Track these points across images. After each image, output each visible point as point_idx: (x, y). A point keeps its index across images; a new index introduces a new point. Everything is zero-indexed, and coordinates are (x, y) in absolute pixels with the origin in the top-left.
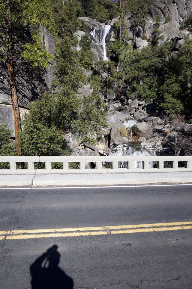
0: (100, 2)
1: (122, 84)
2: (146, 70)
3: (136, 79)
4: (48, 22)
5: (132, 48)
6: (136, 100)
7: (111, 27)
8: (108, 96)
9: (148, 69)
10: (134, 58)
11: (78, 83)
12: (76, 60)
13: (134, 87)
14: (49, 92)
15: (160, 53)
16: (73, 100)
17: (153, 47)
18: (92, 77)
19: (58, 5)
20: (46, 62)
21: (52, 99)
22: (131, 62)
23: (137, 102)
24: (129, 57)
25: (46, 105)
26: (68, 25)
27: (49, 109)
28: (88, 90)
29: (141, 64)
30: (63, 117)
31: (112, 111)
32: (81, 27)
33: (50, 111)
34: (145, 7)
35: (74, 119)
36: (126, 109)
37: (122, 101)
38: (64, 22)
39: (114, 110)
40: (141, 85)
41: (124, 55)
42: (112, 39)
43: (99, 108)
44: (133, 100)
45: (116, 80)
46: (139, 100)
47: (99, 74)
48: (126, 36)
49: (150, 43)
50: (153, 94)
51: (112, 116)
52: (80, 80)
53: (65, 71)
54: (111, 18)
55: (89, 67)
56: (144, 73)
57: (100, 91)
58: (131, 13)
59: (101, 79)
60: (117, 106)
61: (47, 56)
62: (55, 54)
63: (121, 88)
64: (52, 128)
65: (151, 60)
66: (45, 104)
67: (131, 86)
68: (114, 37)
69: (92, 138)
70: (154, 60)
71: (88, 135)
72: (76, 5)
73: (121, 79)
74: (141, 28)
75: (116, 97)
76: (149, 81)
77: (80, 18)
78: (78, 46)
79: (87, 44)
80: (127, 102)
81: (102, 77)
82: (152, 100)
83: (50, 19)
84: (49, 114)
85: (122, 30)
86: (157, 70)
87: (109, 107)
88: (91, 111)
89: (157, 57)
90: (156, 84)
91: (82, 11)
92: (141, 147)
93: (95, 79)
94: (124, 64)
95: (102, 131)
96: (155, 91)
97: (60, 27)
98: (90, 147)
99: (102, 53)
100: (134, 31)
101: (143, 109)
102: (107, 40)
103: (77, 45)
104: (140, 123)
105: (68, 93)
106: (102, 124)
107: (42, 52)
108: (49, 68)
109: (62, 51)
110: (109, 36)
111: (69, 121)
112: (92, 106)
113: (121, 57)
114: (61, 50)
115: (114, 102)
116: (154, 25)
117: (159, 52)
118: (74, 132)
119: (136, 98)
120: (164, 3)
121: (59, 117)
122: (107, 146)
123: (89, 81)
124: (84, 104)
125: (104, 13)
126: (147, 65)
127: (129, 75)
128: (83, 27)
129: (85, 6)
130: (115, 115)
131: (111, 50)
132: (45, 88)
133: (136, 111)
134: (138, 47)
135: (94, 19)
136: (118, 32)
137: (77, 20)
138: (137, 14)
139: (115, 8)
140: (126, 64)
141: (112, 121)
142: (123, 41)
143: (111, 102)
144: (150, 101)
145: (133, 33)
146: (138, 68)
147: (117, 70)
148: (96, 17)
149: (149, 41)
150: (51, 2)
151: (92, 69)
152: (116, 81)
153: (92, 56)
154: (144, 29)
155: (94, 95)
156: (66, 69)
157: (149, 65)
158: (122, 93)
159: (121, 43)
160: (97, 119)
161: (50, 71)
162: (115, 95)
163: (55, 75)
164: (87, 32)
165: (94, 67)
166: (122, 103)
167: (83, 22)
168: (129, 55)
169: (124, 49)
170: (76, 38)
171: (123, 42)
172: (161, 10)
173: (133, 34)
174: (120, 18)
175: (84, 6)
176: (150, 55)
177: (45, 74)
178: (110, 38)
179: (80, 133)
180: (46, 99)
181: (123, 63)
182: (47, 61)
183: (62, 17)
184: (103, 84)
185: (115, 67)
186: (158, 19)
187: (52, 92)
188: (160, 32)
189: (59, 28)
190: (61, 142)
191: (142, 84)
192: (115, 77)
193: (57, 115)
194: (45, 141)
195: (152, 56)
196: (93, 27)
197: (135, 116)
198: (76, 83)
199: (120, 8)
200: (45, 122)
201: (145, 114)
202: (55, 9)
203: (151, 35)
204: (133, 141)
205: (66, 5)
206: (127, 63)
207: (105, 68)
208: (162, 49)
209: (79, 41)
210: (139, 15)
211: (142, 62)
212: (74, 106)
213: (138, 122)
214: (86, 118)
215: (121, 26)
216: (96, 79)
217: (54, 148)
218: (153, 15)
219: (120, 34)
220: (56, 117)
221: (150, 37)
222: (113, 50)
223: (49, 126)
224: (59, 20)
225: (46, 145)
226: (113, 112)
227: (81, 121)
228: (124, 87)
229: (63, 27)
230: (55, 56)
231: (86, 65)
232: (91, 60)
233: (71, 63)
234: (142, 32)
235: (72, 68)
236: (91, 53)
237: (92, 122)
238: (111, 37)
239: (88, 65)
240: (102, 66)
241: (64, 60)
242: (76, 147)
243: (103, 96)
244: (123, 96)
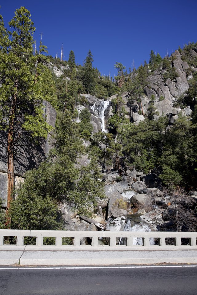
0: (100, 82)
1: (120, 155)
2: (143, 142)
3: (134, 150)
4: (51, 97)
5: (129, 122)
6: (135, 171)
7: (110, 103)
8: (106, 166)
9: (145, 141)
10: (131, 131)
11: (76, 154)
12: (76, 131)
13: (132, 158)
14: (47, 162)
15: (156, 127)
16: (70, 170)
17: (149, 121)
18: (91, 147)
19: (61, 83)
20: (46, 133)
21: (50, 169)
22: (129, 134)
23: (135, 173)
24: (127, 130)
25: (43, 174)
26: (70, 100)
27: (45, 179)
28: (86, 160)
29: (138, 137)
30: (59, 187)
31: (110, 181)
32: (81, 102)
33: (46, 181)
34: (140, 88)
35: (71, 190)
36: (124, 180)
37: (120, 172)
38: (66, 97)
39: (112, 181)
40: (138, 156)
41: (121, 128)
42: (111, 113)
43: (96, 178)
44: (131, 171)
45: (114, 151)
46: (137, 171)
47: (97, 145)
48: (123, 111)
49: (147, 117)
50: (151, 166)
51: (110, 186)
52: (79, 150)
53: (64, 142)
54: (110, 95)
55: (88, 138)
56: (141, 145)
57: (98, 161)
58: (128, 92)
59: (99, 149)
60: (115, 177)
61: (48, 127)
62: (55, 125)
63: (119, 159)
64: (46, 199)
65: (148, 133)
66: (41, 173)
67: (129, 157)
68: (112, 111)
69: (89, 210)
70: (151, 133)
71: (84, 207)
72: (78, 84)
73: (119, 150)
74: (137, 104)
75: (114, 167)
76: (147, 152)
77: (81, 95)
78: (78, 118)
79: (87, 117)
80: (125, 172)
81: (100, 147)
82: (150, 171)
83: (53, 95)
84: (45, 184)
85: (120, 106)
86: (154, 142)
87: (107, 178)
88: (88, 182)
89: (153, 131)
90: (154, 155)
91: (83, 89)
92: (141, 220)
93: (94, 150)
94: (122, 136)
95: (99, 203)
96: (153, 162)
98: (87, 220)
99: (101, 126)
100: (131, 107)
101: (141, 180)
102: (105, 114)
103: (77, 118)
104: (139, 194)
105: (65, 163)
106: (100, 195)
107: (43, 123)
108: (48, 138)
109: (62, 124)
110: (107, 110)
111: (65, 192)
112: (89, 177)
113: (119, 130)
114: (62, 122)
115: (112, 173)
116: (149, 102)
117: (155, 126)
118: (69, 203)
119: (134, 169)
120: (157, 85)
121: (55, 187)
122: (105, 218)
123: (88, 151)
124: (82, 174)
125: (103, 91)
126: (144, 137)
127: (127, 146)
128: (83, 102)
129: (86, 85)
130: (113, 186)
132: (43, 157)
133: (134, 182)
134: (135, 121)
135: (94, 96)
136: (116, 107)
137: (79, 96)
138: (133, 92)
139: (113, 87)
141: (110, 192)
142: (121, 115)
143: (109, 173)
144: (149, 172)
146: (136, 140)
147: (115, 142)
148: (96, 94)
149: (145, 115)
150: (55, 81)
151: (91, 140)
153: (91, 128)
154: (140, 106)
155: (92, 165)
156: (65, 140)
157: (146, 137)
158: (120, 163)
159: (119, 117)
160: (94, 191)
161: (49, 142)
163: (54, 145)
164: (87, 107)
165: (92, 138)
166: (121, 173)
167: (83, 98)
168: (127, 128)
169: (122, 122)
170: (76, 111)
171: (121, 116)
172: (155, 90)
173: (130, 109)
174: (118, 96)
176: (147, 129)
177: (45, 143)
179: (76, 204)
180: (43, 168)
181: (120, 136)
182: (47, 132)
183: (64, 94)
184: (101, 155)
185: (113, 139)
186: (153, 98)
187: (50, 161)
188: (155, 109)
189: (61, 102)
190: (55, 213)
191: (140, 155)
192: (114, 148)
193: (53, 185)
194: (38, 212)
195: (149, 129)
196: (93, 103)
197: (133, 187)
198: (74, 153)
199: (118, 87)
200: (40, 192)
201: (143, 185)
202: (58, 87)
203: (147, 111)
204: (132, 213)
205: (69, 83)
206: (125, 135)
207: (104, 140)
208: (157, 123)
209: (79, 114)
210: (135, 93)
211: (139, 134)
212: (71, 176)
213: (137, 194)
214: (83, 189)
215: (119, 103)
217: (48, 220)
218: (148, 94)
219: (118, 109)
220: (52, 187)
221: (146, 112)
222: (111, 123)
223: (44, 197)
224: (61, 96)
225: (39, 216)
226: (111, 183)
227: (77, 192)
228: (122, 158)
229: (65, 102)
230: (55, 127)
231: (85, 136)
232: (90, 132)
233: (70, 134)
234: (139, 107)
235: (71, 139)
236: (90, 125)
237: (89, 193)
238: (109, 111)
239: (87, 136)
240: (101, 137)
241: (64, 131)
242: (71, 219)
243: (101, 166)
244: (121, 167)
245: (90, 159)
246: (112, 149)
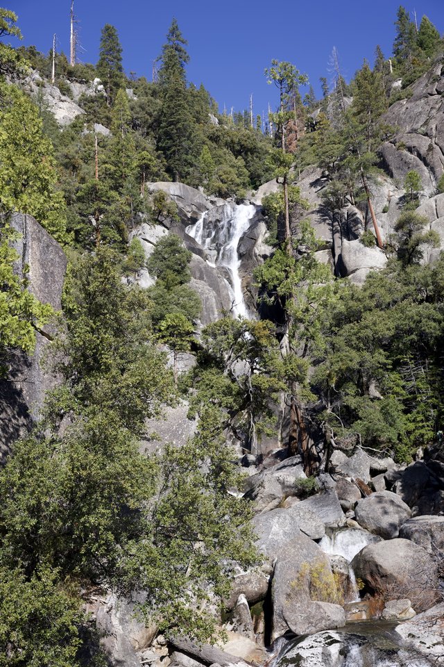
0: (218, 137)
1: (305, 398)
2: (387, 346)
3: (356, 378)
4: (42, 201)
5: (332, 276)
6: (361, 453)
7: (257, 212)
8: (255, 443)
9: (392, 341)
10: (341, 307)
11: (144, 401)
12: (138, 320)
13: (347, 407)
14: (37, 437)
15: (431, 287)
16: (124, 462)
17: (403, 267)
18: (196, 375)
19: (76, 148)
20: (28, 332)
21: (47, 463)
22: (332, 321)
23: (364, 461)
24: (325, 305)
25: (23, 485)
26: (113, 207)
27: (33, 502)
28: (180, 424)
29: (366, 327)
30: (86, 531)
31: (273, 497)
32: (154, 214)
33: (35, 511)
34: (364, 148)
35: (130, 538)
36: (325, 489)
37: (308, 461)
38: (98, 198)
39: (281, 495)
40: (372, 400)
41: (304, 300)
42: (262, 248)
43: (223, 489)
44: (350, 453)
45: (282, 384)
46: (372, 453)
47: (220, 364)
48: (308, 236)
49: (394, 256)
50: (423, 431)
51: (273, 517)
52: (152, 389)
53: (96, 360)
54: (255, 182)
55: (185, 343)
56: (380, 356)
57: (226, 425)
58: (321, 167)
59: (228, 381)
60: (291, 480)
61: (35, 310)
62: (63, 302)
63: (300, 413)
64: (39, 578)
65: (402, 312)
66: (18, 482)
67: (338, 404)
68: (266, 239)
69: (199, 613)
70: (413, 310)
71: (182, 600)
72: (137, 147)
73: (300, 380)
74: (356, 210)
75: (285, 445)
76: (402, 383)
77: (152, 186)
78: (145, 272)
79: (176, 267)
80: (328, 460)
81: (230, 374)
82: (420, 453)
83: (48, 191)
84: (33, 522)
85: (293, 219)
86: (427, 344)
87: (261, 485)
88: (192, 503)
89: (421, 302)
90: (430, 393)
91: (157, 165)
92: (400, 644)
93: (207, 385)
94: (307, 330)
95: (237, 581)
96: (427, 419)
97: (84, 216)
98: (193, 651)
99: (228, 295)
100: (334, 219)
101: (389, 485)
102: (243, 250)
103: (142, 271)
104: (383, 542)
105: (106, 438)
106: (238, 552)
107: (18, 297)
108: (39, 349)
109: (88, 294)
110: (249, 238)
111: (108, 546)
112: (195, 486)
113: (295, 306)
114: (86, 290)
115: (277, 466)
116: (401, 199)
117: (427, 285)
118: (126, 592)
119: (359, 446)
120: (426, 134)
121: (70, 532)
122: (261, 642)
123: (185, 391)
124: (167, 476)
125: (231, 169)
126: (389, 329)
127: (328, 364)
128: (160, 212)
129: (169, 148)
130: (285, 514)
131: (260, 285)
132: (22, 420)
133: (363, 496)
134: (354, 271)
135: (197, 188)
136: (282, 226)
137: (142, 191)
138: (339, 168)
139: (267, 152)
140: (314, 327)
141: (276, 538)
142: (300, 253)
143: (270, 465)
144: (414, 456)
145: (333, 226)
146: (358, 339)
147: (284, 351)
148: (205, 182)
149: (389, 248)
150: (53, 139)
151: (195, 347)
152: (283, 389)
153: (192, 303)
154: (367, 214)
155: (203, 441)
156: (101, 354)
157: (397, 328)
158: (306, 429)
159: (292, 261)
160: (216, 535)
161: (43, 363)
162: (282, 439)
163: (60, 376)
164: (176, 229)
165: (199, 340)
166: (310, 465)
167: (160, 199)
168: (323, 298)
169: (303, 279)
170: (137, 246)
171: (300, 257)
172: (419, 155)
173: (332, 230)
174: (284, 184)
175: (165, 149)
176: (398, 296)
177: (26, 370)
178: (254, 244)
179: (151, 592)
180: (23, 462)
181: (302, 327)
182: (32, 328)
183: (90, 185)
184: (235, 401)
185: (275, 341)
186: (413, 182)
187: (48, 434)
188: (424, 222)
189: (79, 218)
190: (74, 635)
191: (377, 394)
192: (279, 374)
193: (64, 524)
194: (8, 634)
195: (405, 297)
196: (194, 213)
197: (361, 513)
198: (137, 400)
199: (284, 152)
200: (14, 554)
201: (399, 506)
202: (67, 160)
203: (392, 232)
204: (364, 617)
205: (104, 147)
206: (318, 326)
207: (242, 346)
208: (435, 274)
209: (147, 256)
210: (348, 171)
211: (369, 318)
212: (127, 486)
213: (376, 541)
214: (174, 532)
215: (290, 208)
216: (208, 382)
217: (46, 661)
218: (394, 171)
219: (288, 232)
220: (59, 531)
221: (390, 236)
222: (265, 284)
223: (30, 571)
224: (79, 194)
225: (14, 648)
226: (275, 502)
227: (154, 543)
228: (314, 410)
229: (93, 214)
230: (63, 308)
231: (172, 335)
232: (192, 319)
233: (118, 332)
234: (363, 221)
235: (121, 350)
236: (190, 295)
237: (197, 545)
238: (256, 240)
239: (180, 335)
240: (231, 336)
241: (95, 323)
242: (134, 650)
243: (239, 443)
244: (311, 442)
245: (197, 417)
246: (275, 376)
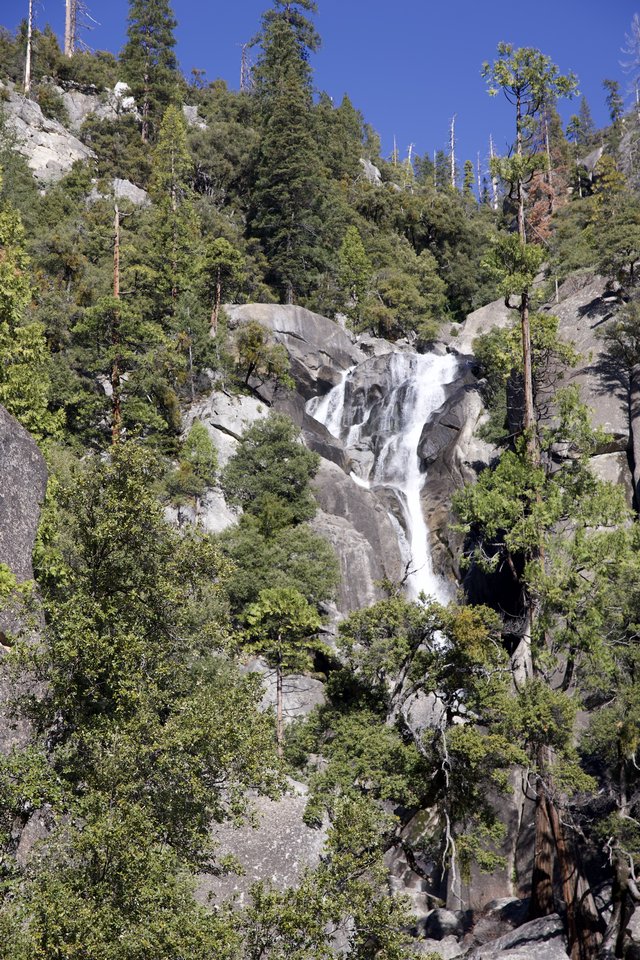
0: (380, 207)
1: (568, 783)
5: (627, 511)
7: (461, 369)
8: (455, 883)
11: (209, 784)
12: (203, 601)
16: (159, 925)
18: (325, 726)
19: (74, 231)
22: (628, 611)
24: (613, 574)
26: (148, 357)
28: (287, 837)
32: (238, 372)
37: (577, 929)
38: (118, 338)
41: (565, 561)
42: (473, 448)
45: (516, 749)
47: (377, 702)
48: (573, 422)
52: (228, 757)
53: (105, 691)
54: (458, 305)
55: (300, 654)
57: (391, 841)
58: (603, 273)
59: (395, 741)
62: (36, 560)
63: (559, 816)
68: (482, 428)
72: (204, 228)
73: (559, 742)
77: (234, 312)
78: (217, 497)
79: (285, 487)
80: (623, 930)
81: (401, 725)
83: (11, 321)
85: (542, 386)
91: (246, 267)
93: (349, 748)
94: (573, 628)
97: (88, 375)
99: (396, 549)
100: (633, 387)
102: (431, 451)
103: (211, 495)
105: (121, 867)
109: (92, 546)
110: (444, 426)
113: (545, 576)
114: (88, 536)
123: (300, 762)
125: (407, 277)
127: (620, 706)
128: (252, 367)
129: (273, 232)
131: (467, 528)
135: (332, 317)
136: (516, 399)
137: (214, 322)
139: (485, 241)
140: (589, 622)
142: (557, 458)
143: (491, 936)
145: (630, 402)
147: (520, 675)
148: (351, 304)
150: (24, 212)
151: (323, 663)
152: (519, 762)
153: (319, 566)
155: (337, 877)
156: (116, 678)
158: (572, 855)
159: (538, 477)
162: (518, 875)
163: (26, 725)
164: (286, 406)
165: (334, 650)
166: (582, 940)
167: (253, 340)
168: (609, 559)
169: (563, 516)
170: (200, 440)
171: (556, 467)
173: (627, 410)
174: (521, 309)
175: (263, 234)
178: (455, 439)
181: (560, 623)
183: (101, 309)
184: (410, 785)
185: (500, 652)
189: (75, 379)
192: (510, 727)
196: (326, 370)
198: (194, 782)
199: (523, 241)
202: (53, 256)
205: (133, 228)
206: (598, 620)
207: (427, 662)
209: (223, 462)
215: (535, 361)
216: (350, 742)
219: (531, 413)
222: (477, 527)
224: (79, 328)
228: (588, 811)
229: (108, 371)
230: (36, 574)
231: (273, 635)
233: (157, 629)
235: (161, 669)
236: (315, 549)
238: (459, 430)
239: (291, 636)
240: (403, 640)
241: (104, 608)
243: (419, 883)
244: (584, 885)
245: (326, 821)
246: (500, 731)
